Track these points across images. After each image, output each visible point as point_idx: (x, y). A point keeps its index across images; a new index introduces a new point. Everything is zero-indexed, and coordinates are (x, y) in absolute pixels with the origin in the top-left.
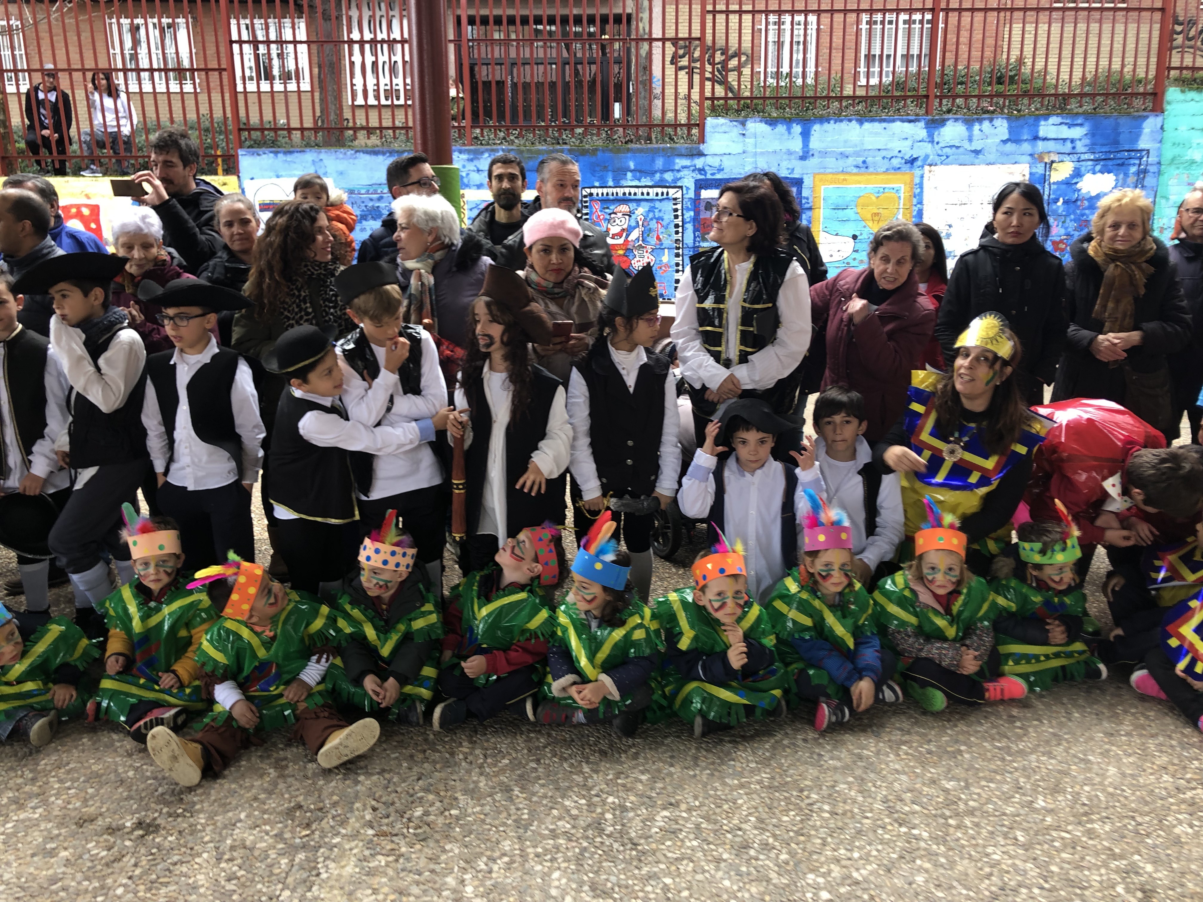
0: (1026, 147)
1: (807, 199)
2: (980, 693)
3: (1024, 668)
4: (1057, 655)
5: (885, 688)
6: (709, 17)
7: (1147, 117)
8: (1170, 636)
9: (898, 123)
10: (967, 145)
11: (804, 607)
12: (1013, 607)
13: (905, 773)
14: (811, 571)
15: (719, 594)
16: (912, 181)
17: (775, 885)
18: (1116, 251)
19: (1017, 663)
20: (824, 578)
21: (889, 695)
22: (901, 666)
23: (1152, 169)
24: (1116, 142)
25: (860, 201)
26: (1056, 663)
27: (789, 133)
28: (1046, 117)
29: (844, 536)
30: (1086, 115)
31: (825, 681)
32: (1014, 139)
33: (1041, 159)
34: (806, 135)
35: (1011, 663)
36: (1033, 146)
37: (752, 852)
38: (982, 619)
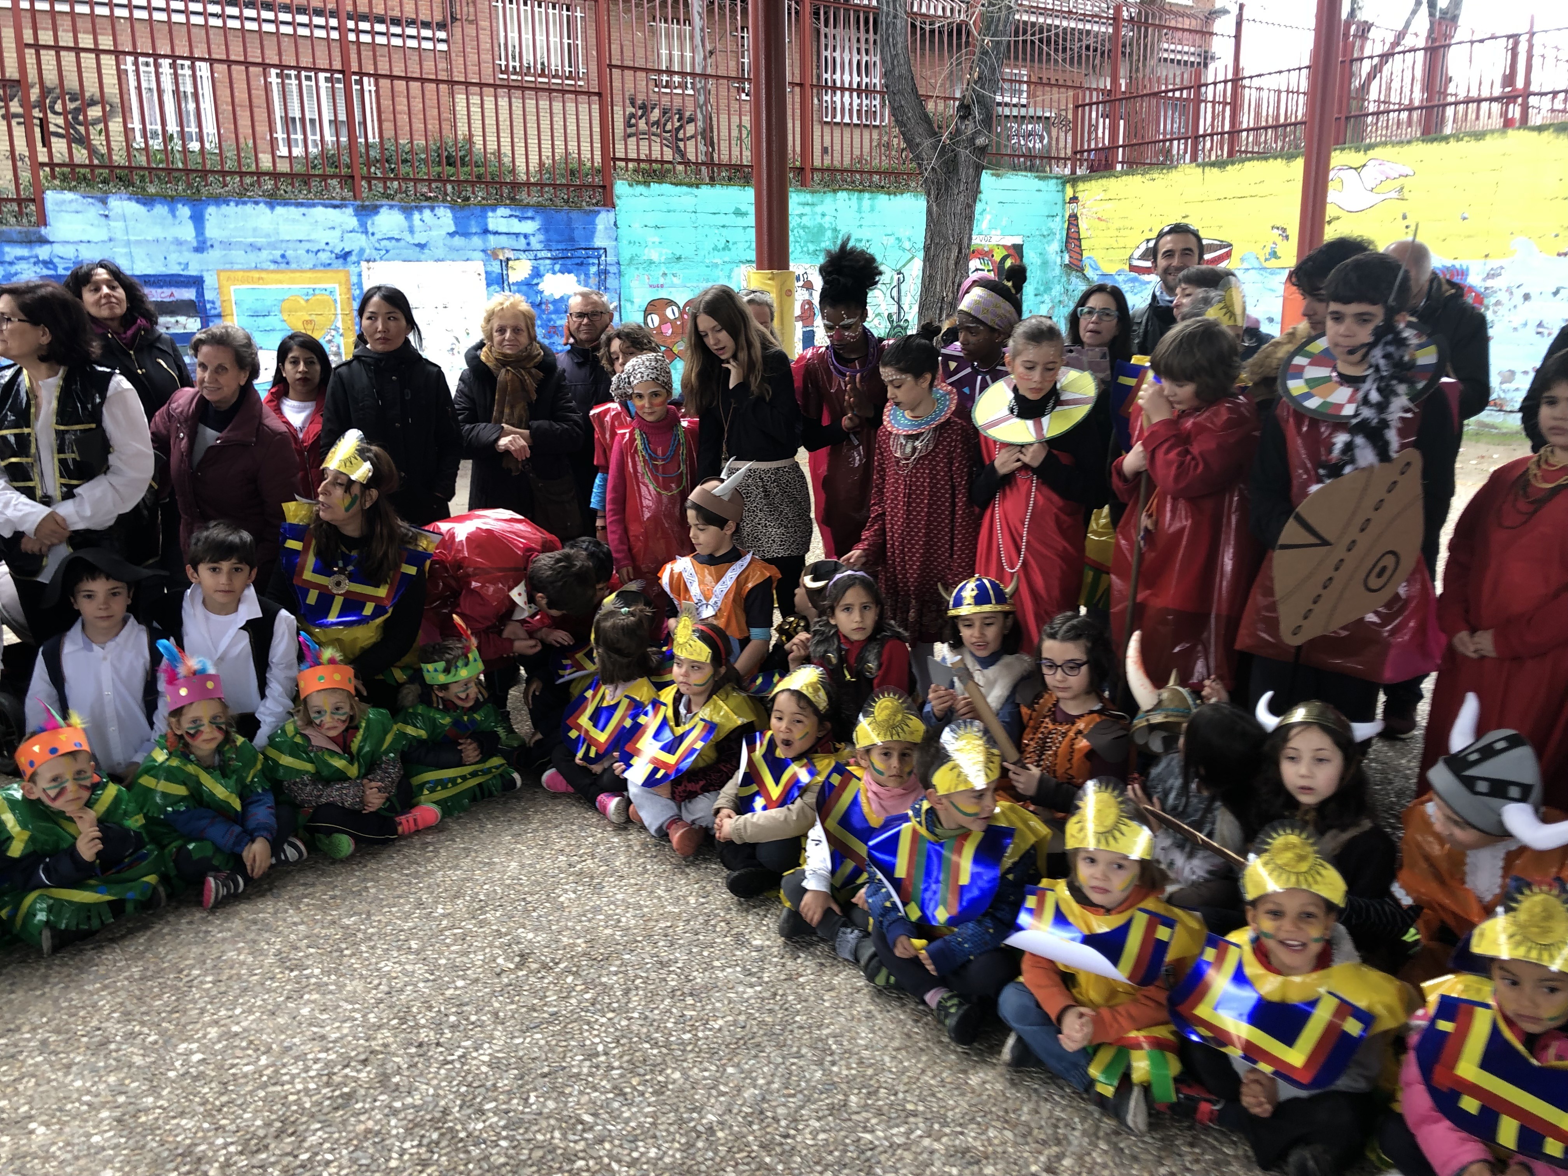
0: (477, 241)
1: (213, 302)
2: (392, 828)
3: (441, 794)
4: (474, 774)
5: (286, 846)
6: (30, 54)
7: (599, 212)
8: (570, 729)
9: (320, 209)
10: (408, 237)
11: (171, 775)
12: (423, 734)
13: (303, 923)
14: (179, 733)
15: (55, 779)
16: (348, 280)
17: (138, 1067)
18: (505, 355)
19: (432, 790)
20: (192, 736)
21: (291, 853)
22: (302, 819)
23: (613, 269)
24: (572, 239)
25: (285, 305)
26: (472, 782)
27: (174, 216)
28: (494, 208)
29: (210, 685)
30: (539, 208)
31: (209, 851)
32: (461, 231)
33: (495, 256)
34: (198, 220)
35: (426, 792)
36: (485, 241)
37: (113, 1046)
38: (387, 752)
